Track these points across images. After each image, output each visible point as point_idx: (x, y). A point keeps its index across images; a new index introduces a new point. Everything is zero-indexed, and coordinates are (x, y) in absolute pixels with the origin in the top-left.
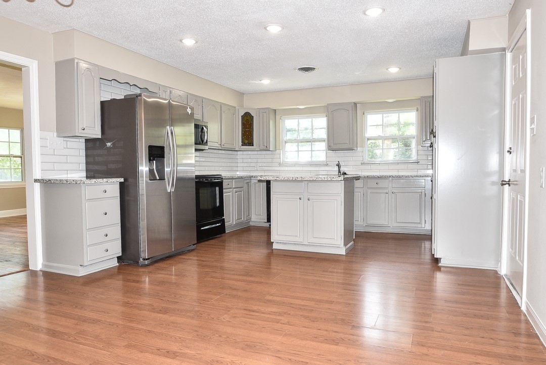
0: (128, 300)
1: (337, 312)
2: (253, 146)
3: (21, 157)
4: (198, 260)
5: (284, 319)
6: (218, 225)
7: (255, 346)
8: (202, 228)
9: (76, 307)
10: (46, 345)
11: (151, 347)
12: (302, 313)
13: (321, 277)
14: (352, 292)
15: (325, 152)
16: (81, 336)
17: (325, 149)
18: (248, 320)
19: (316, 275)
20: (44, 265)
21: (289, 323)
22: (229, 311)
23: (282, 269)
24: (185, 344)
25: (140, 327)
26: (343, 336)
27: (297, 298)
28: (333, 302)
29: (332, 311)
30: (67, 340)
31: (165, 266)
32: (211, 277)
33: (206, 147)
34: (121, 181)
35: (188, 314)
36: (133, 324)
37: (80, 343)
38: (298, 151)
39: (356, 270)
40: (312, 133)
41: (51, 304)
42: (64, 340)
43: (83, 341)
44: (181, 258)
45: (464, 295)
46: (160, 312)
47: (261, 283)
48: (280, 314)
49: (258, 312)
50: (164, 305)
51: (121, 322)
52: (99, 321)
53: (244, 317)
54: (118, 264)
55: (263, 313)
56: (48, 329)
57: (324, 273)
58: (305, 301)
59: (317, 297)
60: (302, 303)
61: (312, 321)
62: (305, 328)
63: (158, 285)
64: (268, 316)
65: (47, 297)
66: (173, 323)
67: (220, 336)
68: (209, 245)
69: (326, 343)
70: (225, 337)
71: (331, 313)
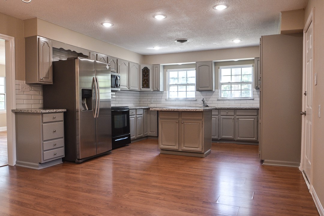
0: (68, 184)
1: (195, 193)
2: (149, 88)
3: (4, 94)
4: (112, 160)
5: (162, 197)
6: (126, 138)
7: (142, 213)
8: (116, 140)
9: (36, 188)
10: (17, 211)
11: (79, 213)
12: (173, 194)
13: (188, 171)
14: (206, 181)
15: (195, 92)
16: (38, 206)
17: (195, 90)
18: (140, 197)
19: (184, 170)
20: (17, 163)
21: (164, 200)
22: (129, 192)
23: (164, 167)
24: (100, 211)
25: (74, 201)
26: (196, 207)
27: (171, 184)
28: (193, 187)
29: (191, 193)
30: (29, 208)
31: (92, 163)
32: (119, 171)
33: (119, 89)
34: (65, 111)
35: (103, 193)
36: (69, 199)
37: (37, 210)
38: (178, 91)
39: (210, 167)
40: (187, 80)
41: (21, 186)
42: (28, 208)
43: (39, 209)
44: (102, 159)
45: (275, 183)
46: (86, 192)
47: (150, 175)
48: (160, 194)
49: (146, 193)
50: (89, 188)
51: (62, 198)
52: (49, 197)
53: (137, 196)
54: (62, 162)
55: (149, 193)
56: (18, 201)
57: (190, 169)
58: (176, 186)
59: (184, 184)
60: (174, 187)
61: (179, 198)
62: (174, 203)
63: (86, 176)
64: (153, 195)
65: (18, 182)
66: (93, 198)
67: (122, 207)
68: (120, 150)
69: (186, 212)
70: (125, 207)
71: (191, 194)
